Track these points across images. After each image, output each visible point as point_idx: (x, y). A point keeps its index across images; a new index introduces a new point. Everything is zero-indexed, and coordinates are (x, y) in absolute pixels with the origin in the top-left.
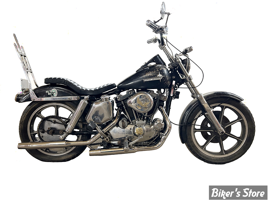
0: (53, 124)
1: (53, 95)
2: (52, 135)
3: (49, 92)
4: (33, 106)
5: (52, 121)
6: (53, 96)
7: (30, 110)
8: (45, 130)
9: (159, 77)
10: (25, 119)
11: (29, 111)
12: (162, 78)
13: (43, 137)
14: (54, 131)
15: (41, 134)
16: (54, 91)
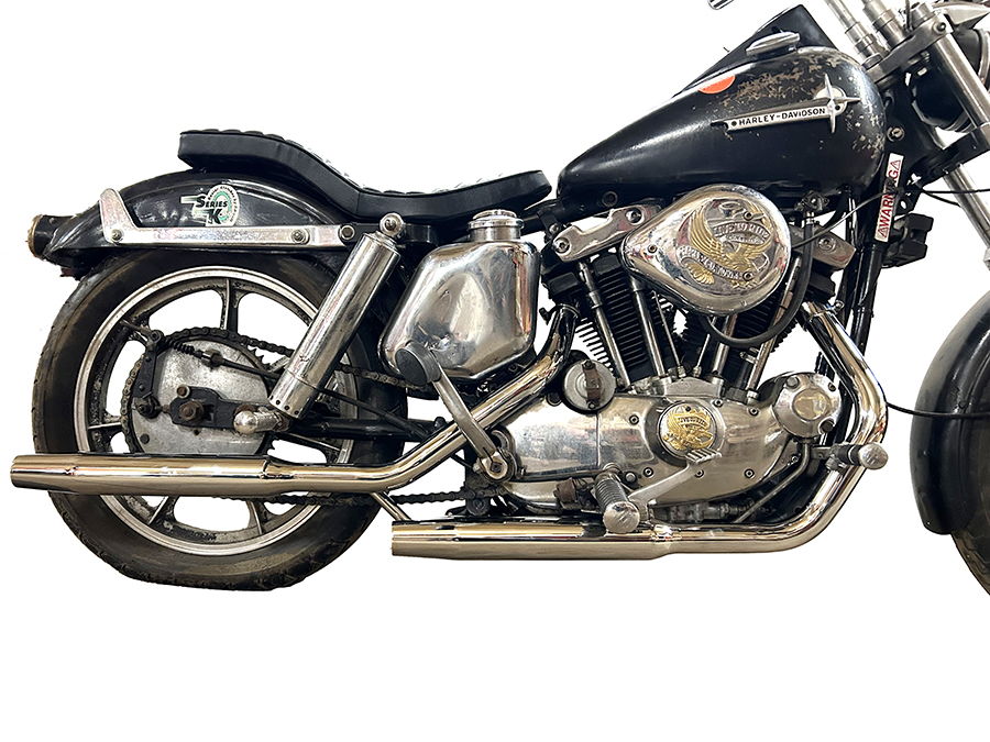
0: (205, 370)
1: (215, 216)
2: (197, 433)
3: (199, 200)
4: (112, 278)
5: (199, 355)
6: (219, 222)
7: (93, 296)
8: (161, 399)
9: (825, 101)
10: (67, 341)
11: (90, 299)
12: (843, 106)
13: (146, 439)
14: (206, 411)
15: (140, 426)
16: (222, 199)
